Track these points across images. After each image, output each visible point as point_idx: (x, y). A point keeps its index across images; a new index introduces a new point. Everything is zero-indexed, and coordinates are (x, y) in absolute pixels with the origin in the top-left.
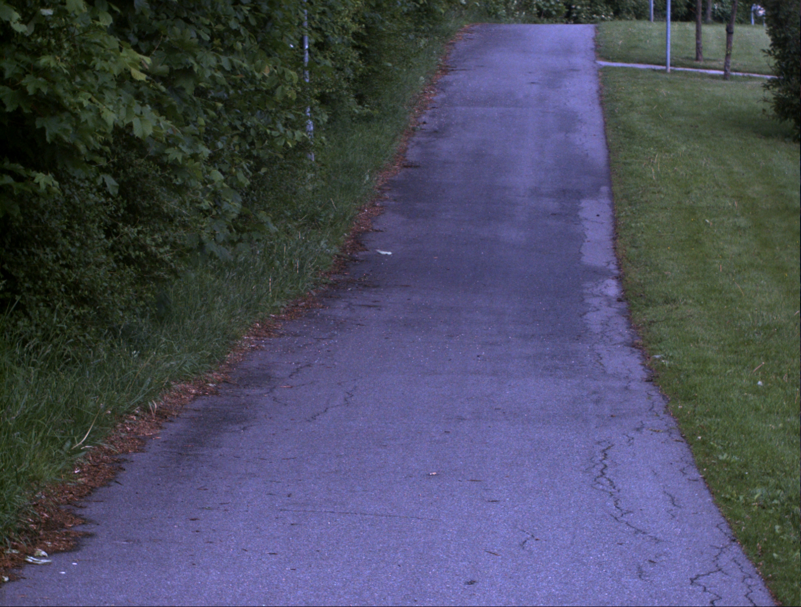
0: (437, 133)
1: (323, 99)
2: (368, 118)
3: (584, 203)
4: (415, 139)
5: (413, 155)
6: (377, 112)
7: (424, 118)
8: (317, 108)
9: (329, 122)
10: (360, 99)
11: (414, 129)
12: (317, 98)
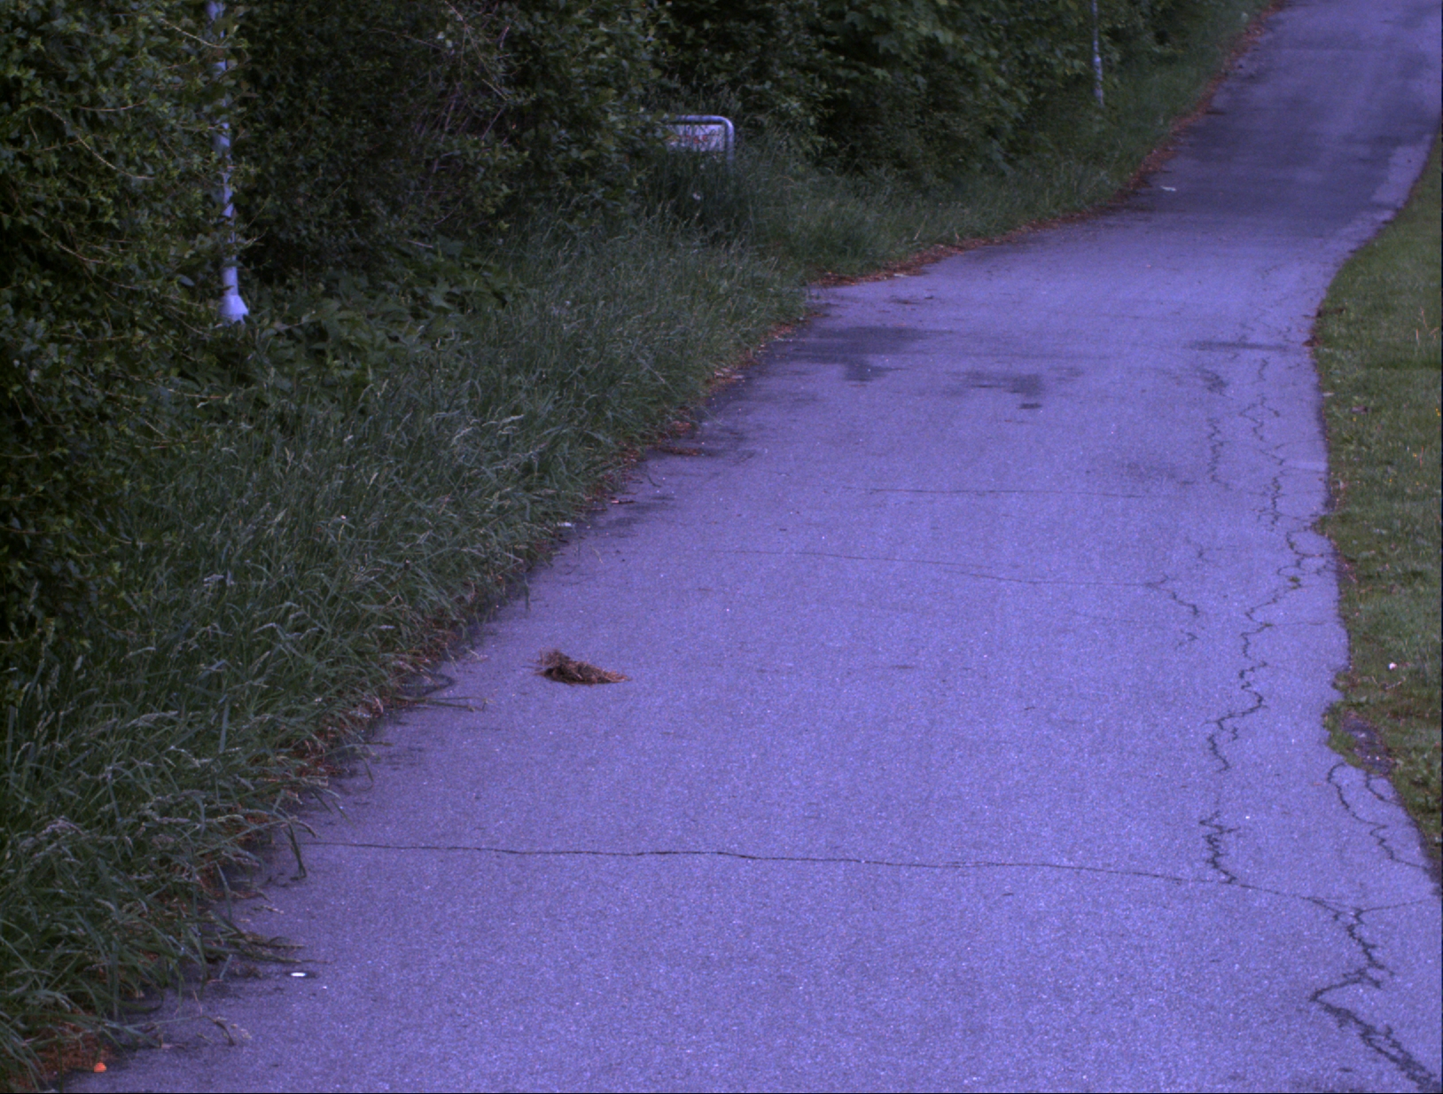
0: (1251, 78)
1: (1116, 35)
2: (1170, 60)
3: (1400, 150)
4: (1226, 84)
5: (1219, 101)
6: (1181, 51)
7: (1241, 61)
8: (1108, 47)
9: (1122, 62)
10: (1161, 38)
11: (1226, 74)
12: (1108, 34)
